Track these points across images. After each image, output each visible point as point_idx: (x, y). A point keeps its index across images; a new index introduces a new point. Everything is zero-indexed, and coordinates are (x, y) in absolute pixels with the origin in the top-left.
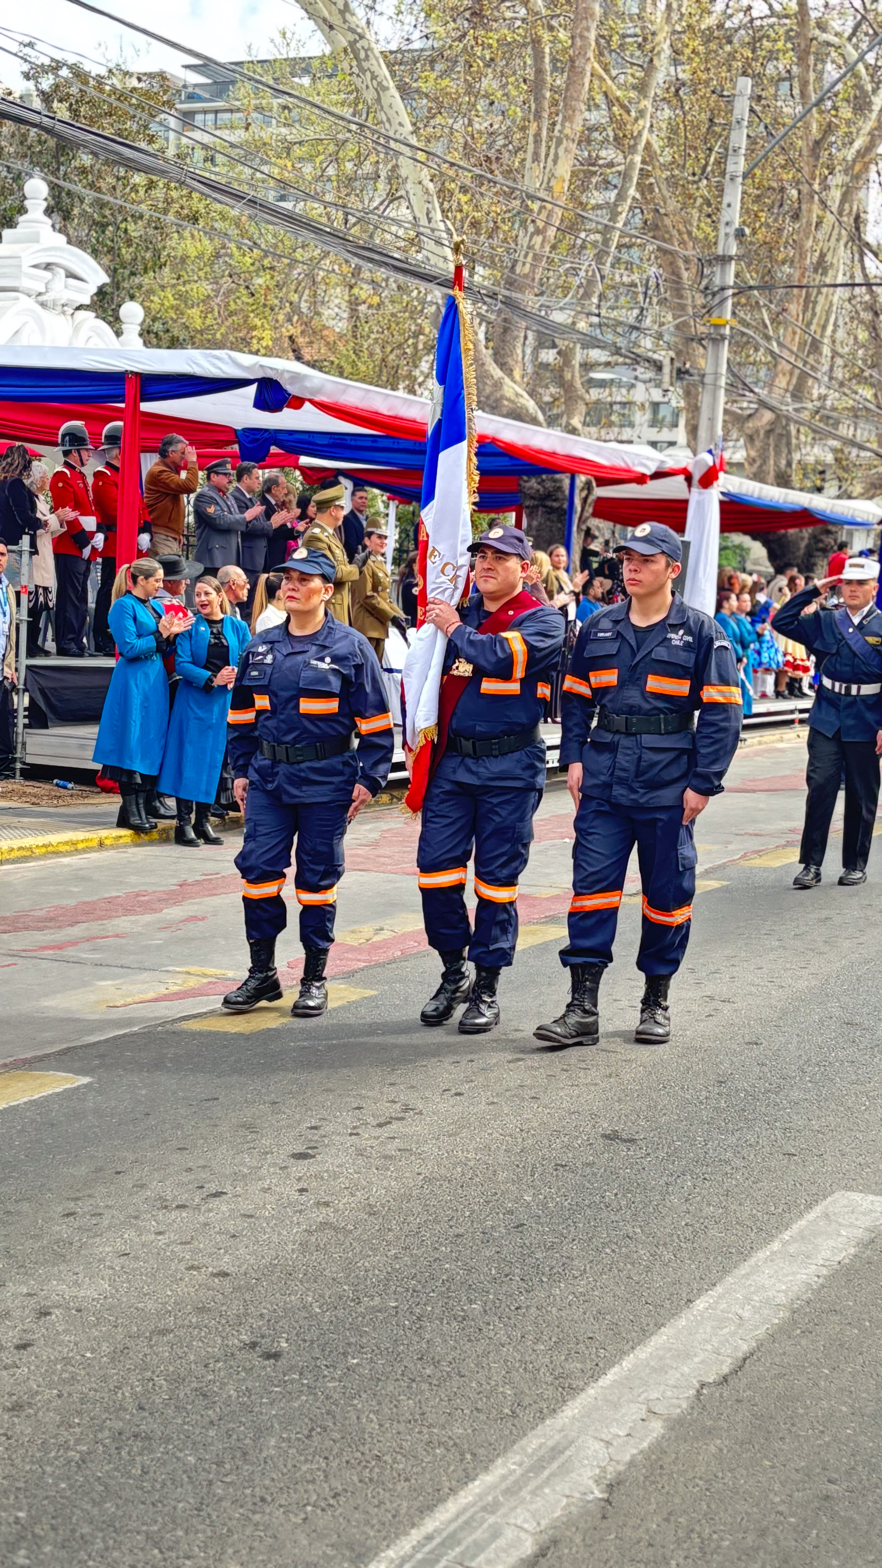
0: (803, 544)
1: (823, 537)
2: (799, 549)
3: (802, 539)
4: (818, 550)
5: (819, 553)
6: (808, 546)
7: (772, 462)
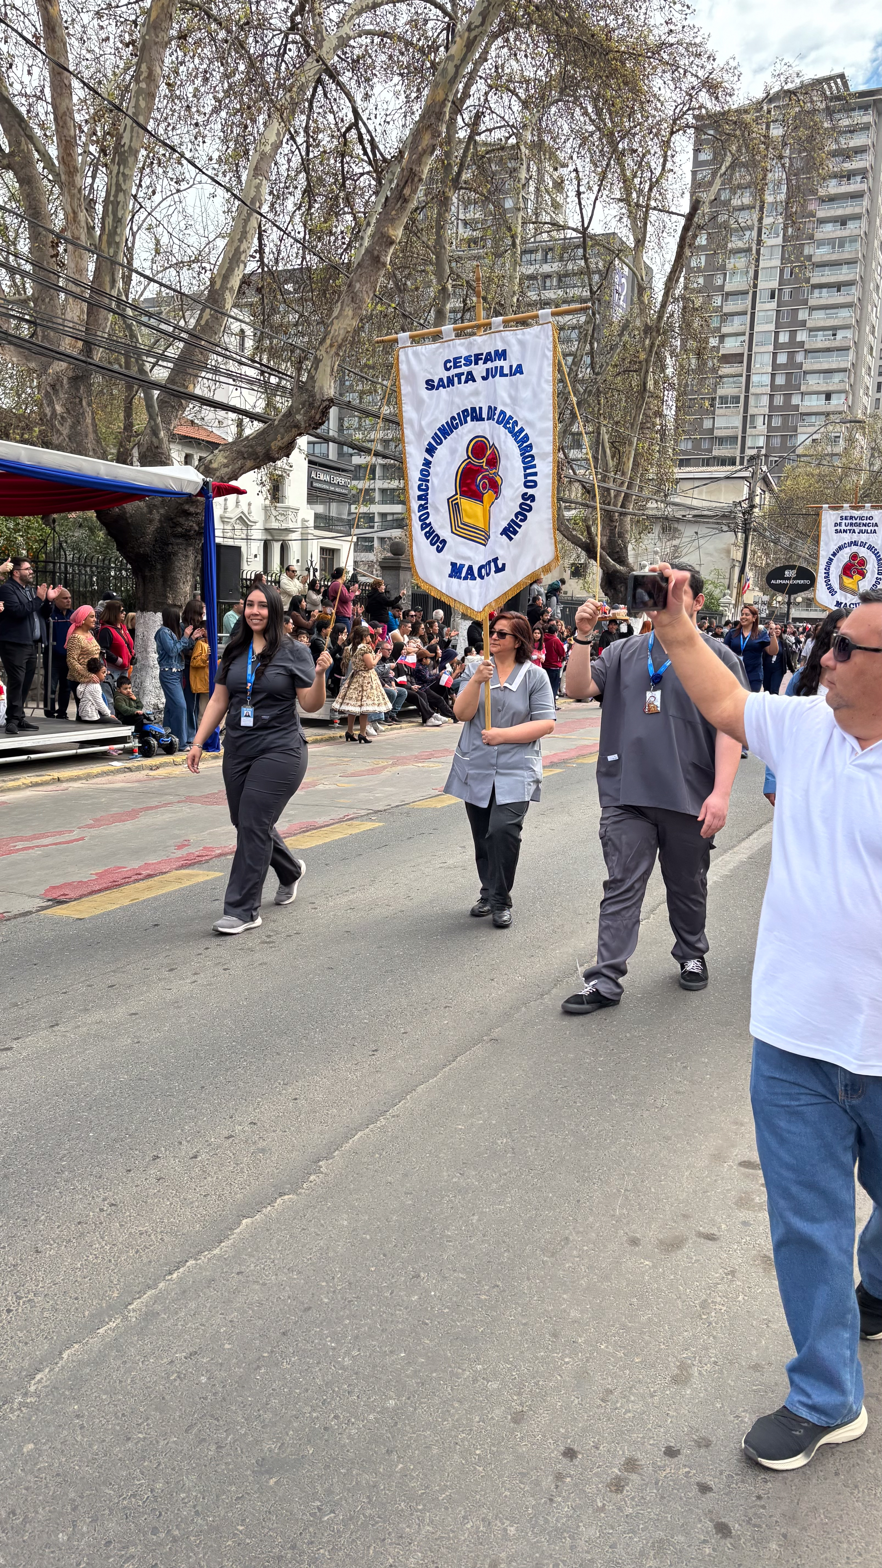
0: (151, 529)
1: (182, 520)
2: (143, 534)
3: (151, 521)
4: (176, 536)
5: (180, 541)
6: (160, 530)
7: (89, 420)
